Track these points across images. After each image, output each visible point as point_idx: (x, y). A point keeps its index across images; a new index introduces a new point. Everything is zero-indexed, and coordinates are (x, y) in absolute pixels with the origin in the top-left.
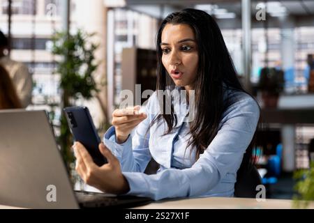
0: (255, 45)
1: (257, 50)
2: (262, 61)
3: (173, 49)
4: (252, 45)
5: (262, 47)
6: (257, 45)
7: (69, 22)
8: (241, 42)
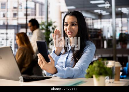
0: (117, 24)
1: (118, 26)
2: (120, 31)
3: (69, 24)
4: (116, 24)
5: (120, 25)
6: (118, 24)
7: (47, 18)
8: (112, 23)
